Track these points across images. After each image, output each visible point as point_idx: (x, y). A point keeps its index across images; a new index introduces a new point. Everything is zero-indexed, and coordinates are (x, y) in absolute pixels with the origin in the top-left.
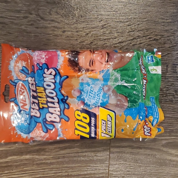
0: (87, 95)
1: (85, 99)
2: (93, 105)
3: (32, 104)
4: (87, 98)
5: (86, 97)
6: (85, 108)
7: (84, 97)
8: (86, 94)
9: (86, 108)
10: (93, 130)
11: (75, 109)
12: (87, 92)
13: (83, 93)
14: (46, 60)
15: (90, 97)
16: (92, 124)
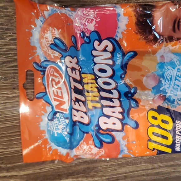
0: (170, 85)
1: (167, 91)
2: (179, 100)
3: (75, 102)
4: (171, 88)
5: (168, 88)
6: (166, 105)
7: (166, 87)
8: (169, 83)
9: (168, 106)
10: (178, 140)
11: (147, 108)
12: (171, 78)
13: (163, 82)
14: (97, 25)
15: (176, 87)
16: (177, 132)
